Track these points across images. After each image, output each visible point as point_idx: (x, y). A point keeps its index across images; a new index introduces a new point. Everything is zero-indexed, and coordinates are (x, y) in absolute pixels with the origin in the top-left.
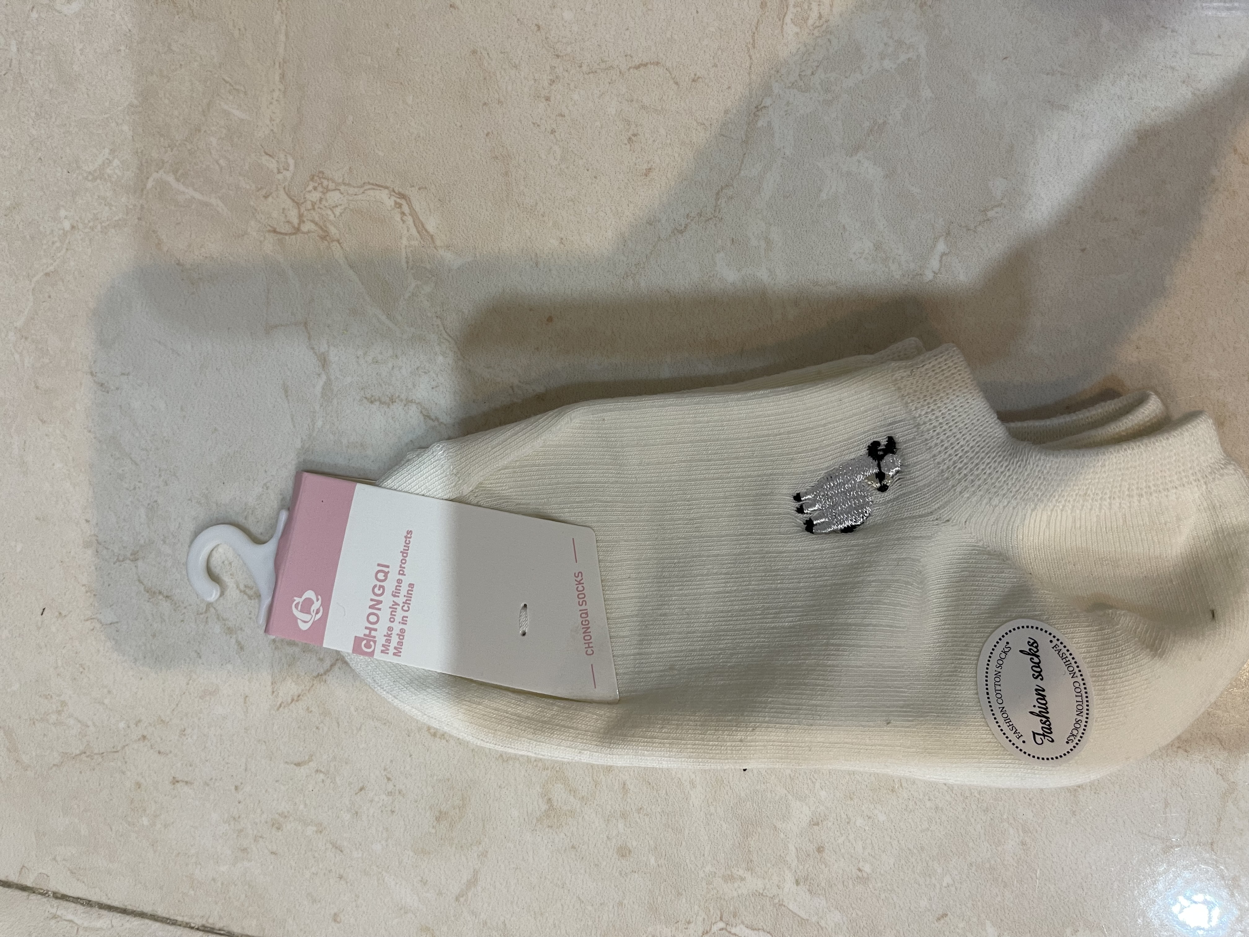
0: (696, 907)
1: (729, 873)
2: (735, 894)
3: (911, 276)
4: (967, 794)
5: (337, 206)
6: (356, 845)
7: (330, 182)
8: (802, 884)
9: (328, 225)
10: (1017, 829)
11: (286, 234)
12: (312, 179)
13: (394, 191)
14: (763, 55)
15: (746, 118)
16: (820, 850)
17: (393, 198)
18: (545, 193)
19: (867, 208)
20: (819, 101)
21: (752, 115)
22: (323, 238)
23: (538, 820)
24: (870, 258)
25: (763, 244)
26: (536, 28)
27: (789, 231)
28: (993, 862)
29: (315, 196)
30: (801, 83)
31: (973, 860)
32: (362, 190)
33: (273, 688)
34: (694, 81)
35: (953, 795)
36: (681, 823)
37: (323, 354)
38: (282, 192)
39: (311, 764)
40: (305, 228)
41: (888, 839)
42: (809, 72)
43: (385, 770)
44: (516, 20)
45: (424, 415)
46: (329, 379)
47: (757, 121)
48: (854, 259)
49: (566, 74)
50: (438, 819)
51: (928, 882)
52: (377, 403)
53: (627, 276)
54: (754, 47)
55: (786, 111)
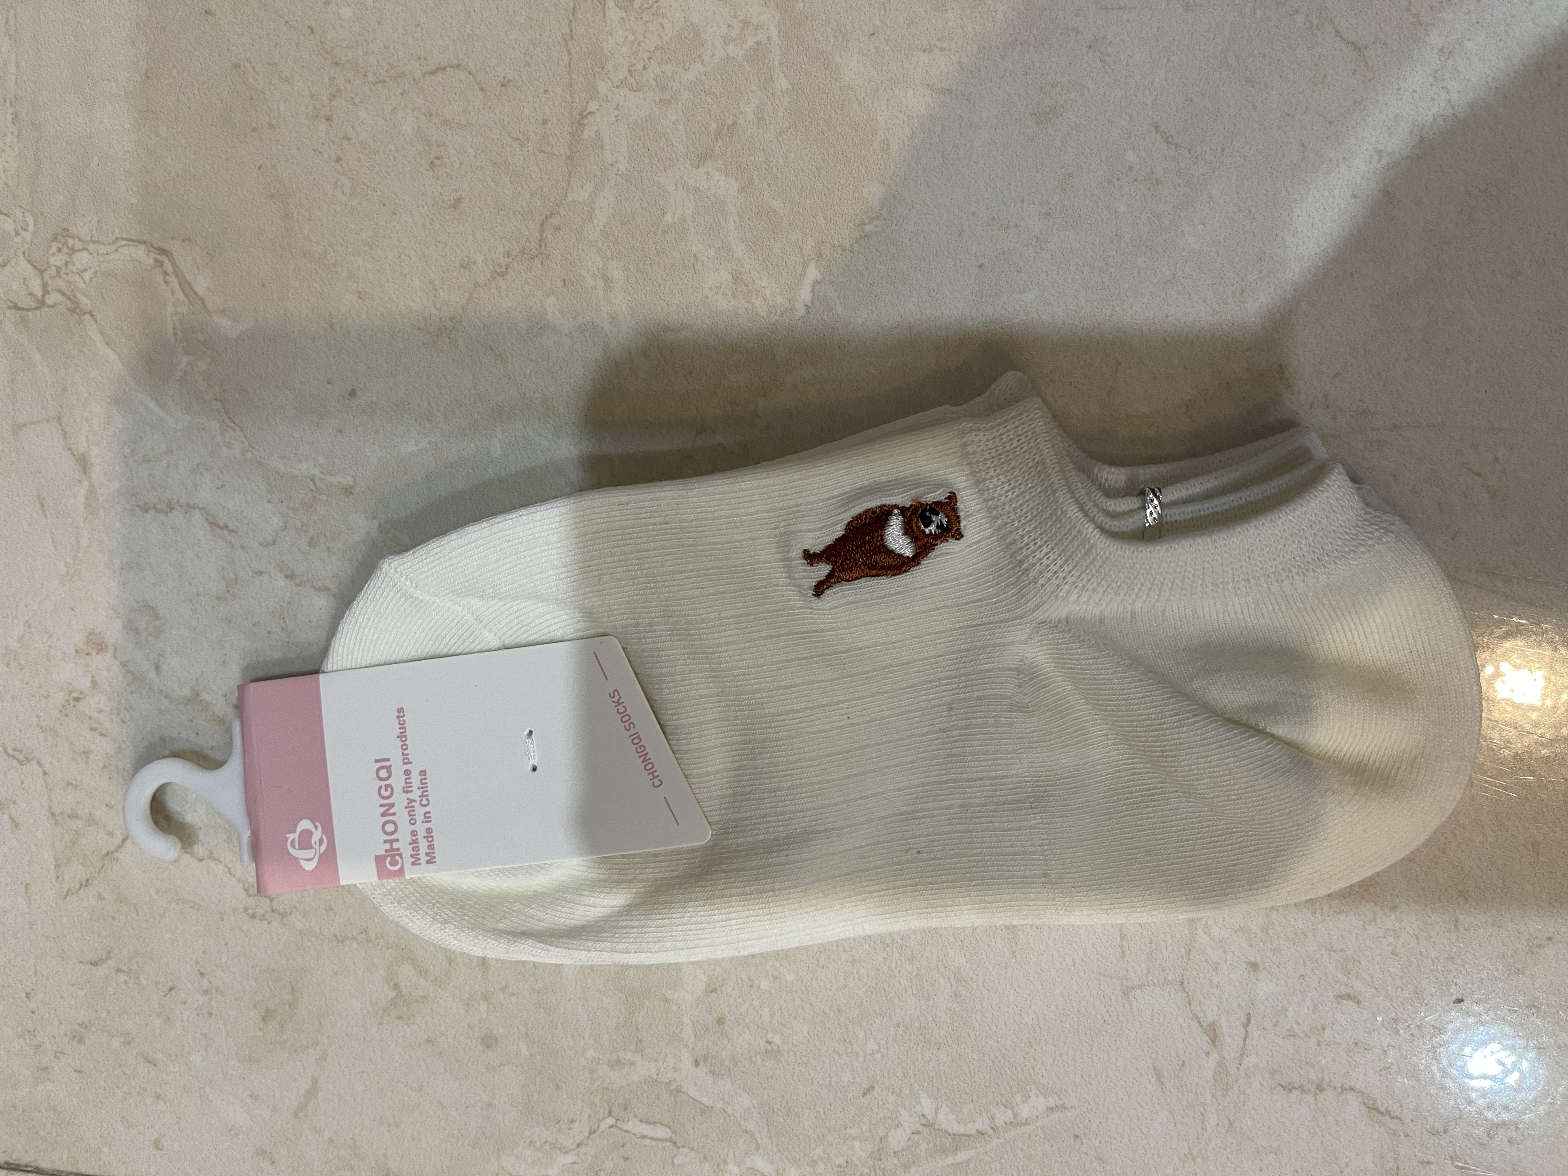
0: (580, 1103)
1: (616, 1057)
2: (624, 1083)
3: (779, 312)
4: (888, 941)
5: (85, 270)
6: (171, 1056)
7: (76, 240)
8: (701, 1064)
9: (78, 294)
10: (949, 979)
11: (28, 310)
12: (55, 239)
13: (152, 246)
14: (584, 48)
15: (569, 129)
16: (720, 1021)
17: (152, 255)
18: (335, 236)
19: (721, 230)
20: (655, 102)
21: (576, 124)
22: (72, 311)
23: (384, 1011)
24: (729, 293)
25: (600, 283)
26: (309, 31)
27: (631, 267)
28: (923, 1020)
29: (58, 260)
30: (631, 80)
31: (900, 1020)
32: (114, 247)
33: (57, 872)
34: (503, 85)
35: (872, 943)
36: (554, 1001)
37: (82, 455)
38: (21, 258)
39: (110, 962)
40: (50, 300)
41: (798, 1003)
42: (640, 67)
43: (197, 963)
44: (284, 23)
45: (210, 523)
46: (92, 485)
47: (582, 132)
48: (710, 295)
49: (349, 87)
50: (264, 1019)
51: (849, 1050)
52: (152, 512)
53: (442, 333)
54: (572, 39)
55: (617, 116)
